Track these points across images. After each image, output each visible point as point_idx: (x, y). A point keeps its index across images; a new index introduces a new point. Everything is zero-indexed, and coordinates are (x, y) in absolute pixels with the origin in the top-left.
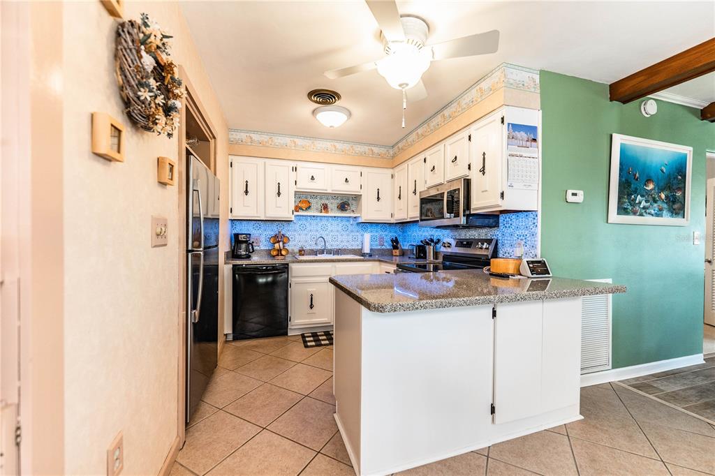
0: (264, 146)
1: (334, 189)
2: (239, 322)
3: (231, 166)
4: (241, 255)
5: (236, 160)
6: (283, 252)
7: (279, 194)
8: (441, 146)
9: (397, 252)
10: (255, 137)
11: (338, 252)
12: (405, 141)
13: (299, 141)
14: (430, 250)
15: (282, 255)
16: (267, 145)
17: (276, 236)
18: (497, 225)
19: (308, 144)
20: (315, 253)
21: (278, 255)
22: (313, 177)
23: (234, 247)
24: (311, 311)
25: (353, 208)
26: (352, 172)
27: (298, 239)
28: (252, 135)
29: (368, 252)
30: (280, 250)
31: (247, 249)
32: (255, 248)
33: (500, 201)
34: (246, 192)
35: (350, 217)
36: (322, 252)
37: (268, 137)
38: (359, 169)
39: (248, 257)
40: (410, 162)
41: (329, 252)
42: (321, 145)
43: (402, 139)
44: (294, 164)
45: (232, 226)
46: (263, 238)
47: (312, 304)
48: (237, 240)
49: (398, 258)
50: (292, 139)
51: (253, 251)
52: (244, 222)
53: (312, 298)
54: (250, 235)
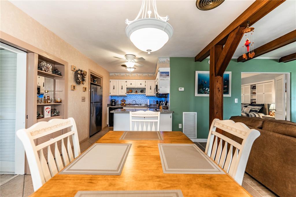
1: (137, 86)
3: (110, 82)
7: (122, 89)
16: (119, 76)
17: (122, 100)
19: (130, 75)
22: (131, 84)
25: (144, 92)
27: (129, 101)
28: (115, 74)
29: (149, 105)
30: (123, 104)
32: (117, 103)
34: (114, 89)
36: (135, 104)
38: (145, 80)
39: (115, 105)
44: (126, 80)
45: (111, 98)
46: (119, 101)
48: (112, 101)
54: (115, 100)
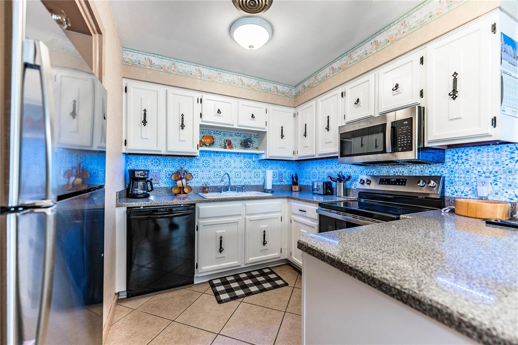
0: (165, 71)
1: (240, 124)
2: (134, 269)
3: (126, 92)
4: (137, 194)
5: (131, 85)
6: (186, 190)
7: (183, 126)
8: (371, 76)
9: (297, 188)
10: (156, 60)
11: (242, 188)
12: (313, 78)
13: (205, 71)
14: (339, 188)
15: (185, 193)
16: (170, 70)
17: (178, 173)
18: (441, 161)
19: (215, 76)
20: (218, 190)
21: (180, 193)
22: (219, 110)
23: (129, 185)
24: (221, 255)
25: (255, 145)
26: (259, 109)
27: (201, 175)
28: (152, 58)
29: (271, 188)
30: (182, 188)
31: (144, 188)
32: (154, 186)
33: (490, 130)
34: (145, 122)
35: (252, 154)
36: (226, 189)
37: (170, 63)
38: (265, 106)
39: (146, 196)
40: (320, 99)
41: (234, 189)
42: (228, 77)
43: (310, 77)
44: (199, 95)
45: (127, 162)
46: (163, 175)
47: (221, 248)
48: (132, 178)
49: (297, 193)
50: (197, 68)
51: (152, 189)
52: (142, 157)
53: (221, 241)
54: (148, 171)
